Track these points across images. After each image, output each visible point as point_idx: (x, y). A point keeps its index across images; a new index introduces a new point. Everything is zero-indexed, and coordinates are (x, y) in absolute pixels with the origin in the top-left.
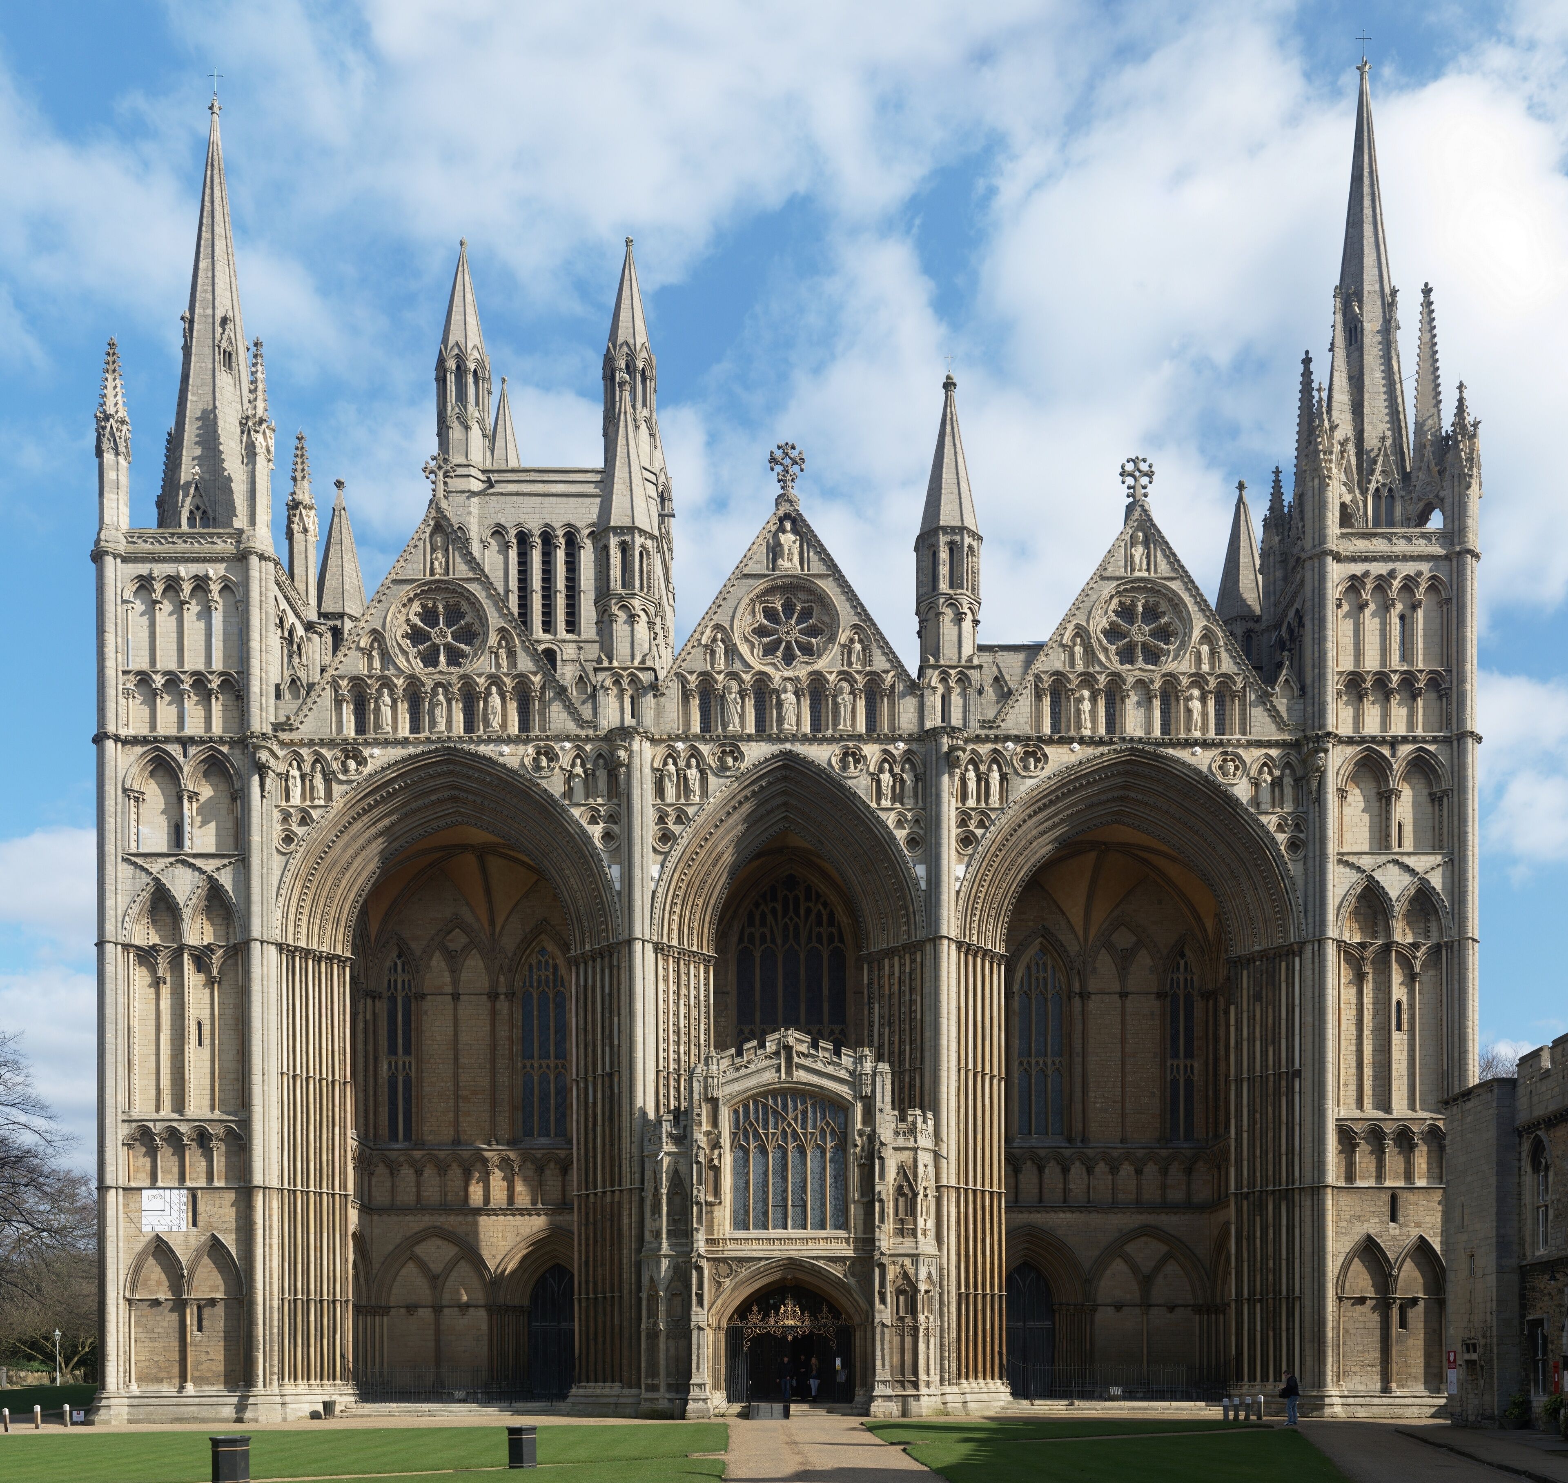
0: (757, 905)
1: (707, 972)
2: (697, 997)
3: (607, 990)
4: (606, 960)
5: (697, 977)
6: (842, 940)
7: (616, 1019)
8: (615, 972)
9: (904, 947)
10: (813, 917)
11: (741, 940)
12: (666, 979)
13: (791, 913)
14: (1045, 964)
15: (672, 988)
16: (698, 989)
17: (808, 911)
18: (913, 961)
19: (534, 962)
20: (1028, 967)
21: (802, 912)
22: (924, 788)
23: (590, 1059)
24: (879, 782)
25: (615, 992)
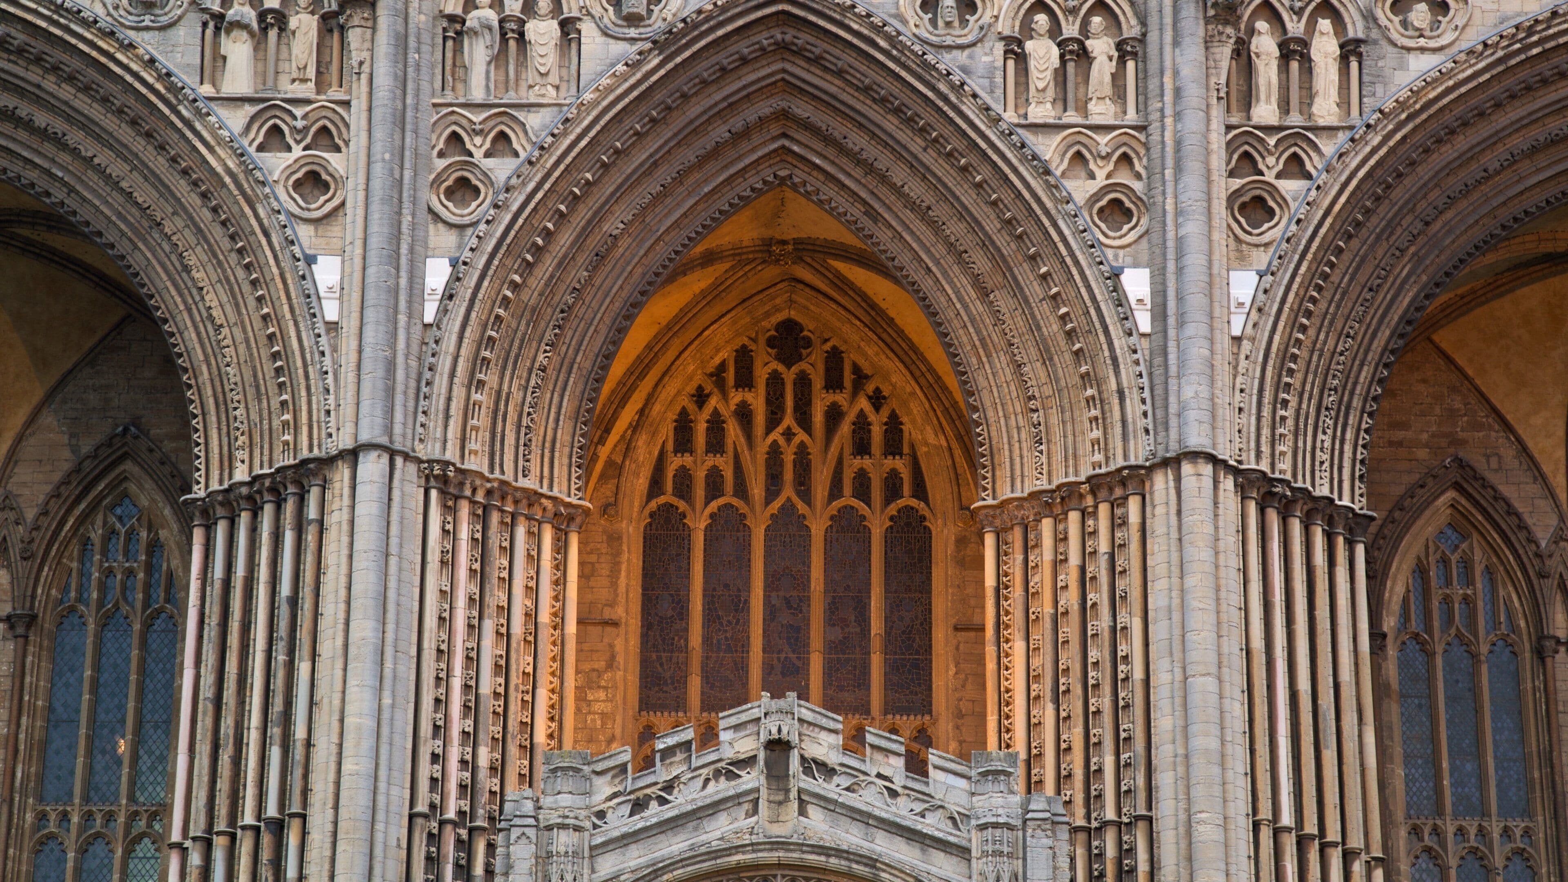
0: (700, 398)
1: (561, 547)
2: (531, 616)
3: (285, 589)
4: (290, 507)
5: (534, 559)
6: (920, 491)
7: (303, 668)
8: (311, 537)
9: (1095, 483)
10: (845, 428)
11: (655, 486)
12: (448, 562)
13: (788, 420)
14: (1467, 565)
15: (464, 587)
16: (532, 591)
17: (834, 415)
18: (1118, 523)
19: (96, 535)
20: (1421, 571)
21: (818, 417)
22: (1142, 77)
23: (223, 785)
24: (1021, 59)
25: (307, 593)
